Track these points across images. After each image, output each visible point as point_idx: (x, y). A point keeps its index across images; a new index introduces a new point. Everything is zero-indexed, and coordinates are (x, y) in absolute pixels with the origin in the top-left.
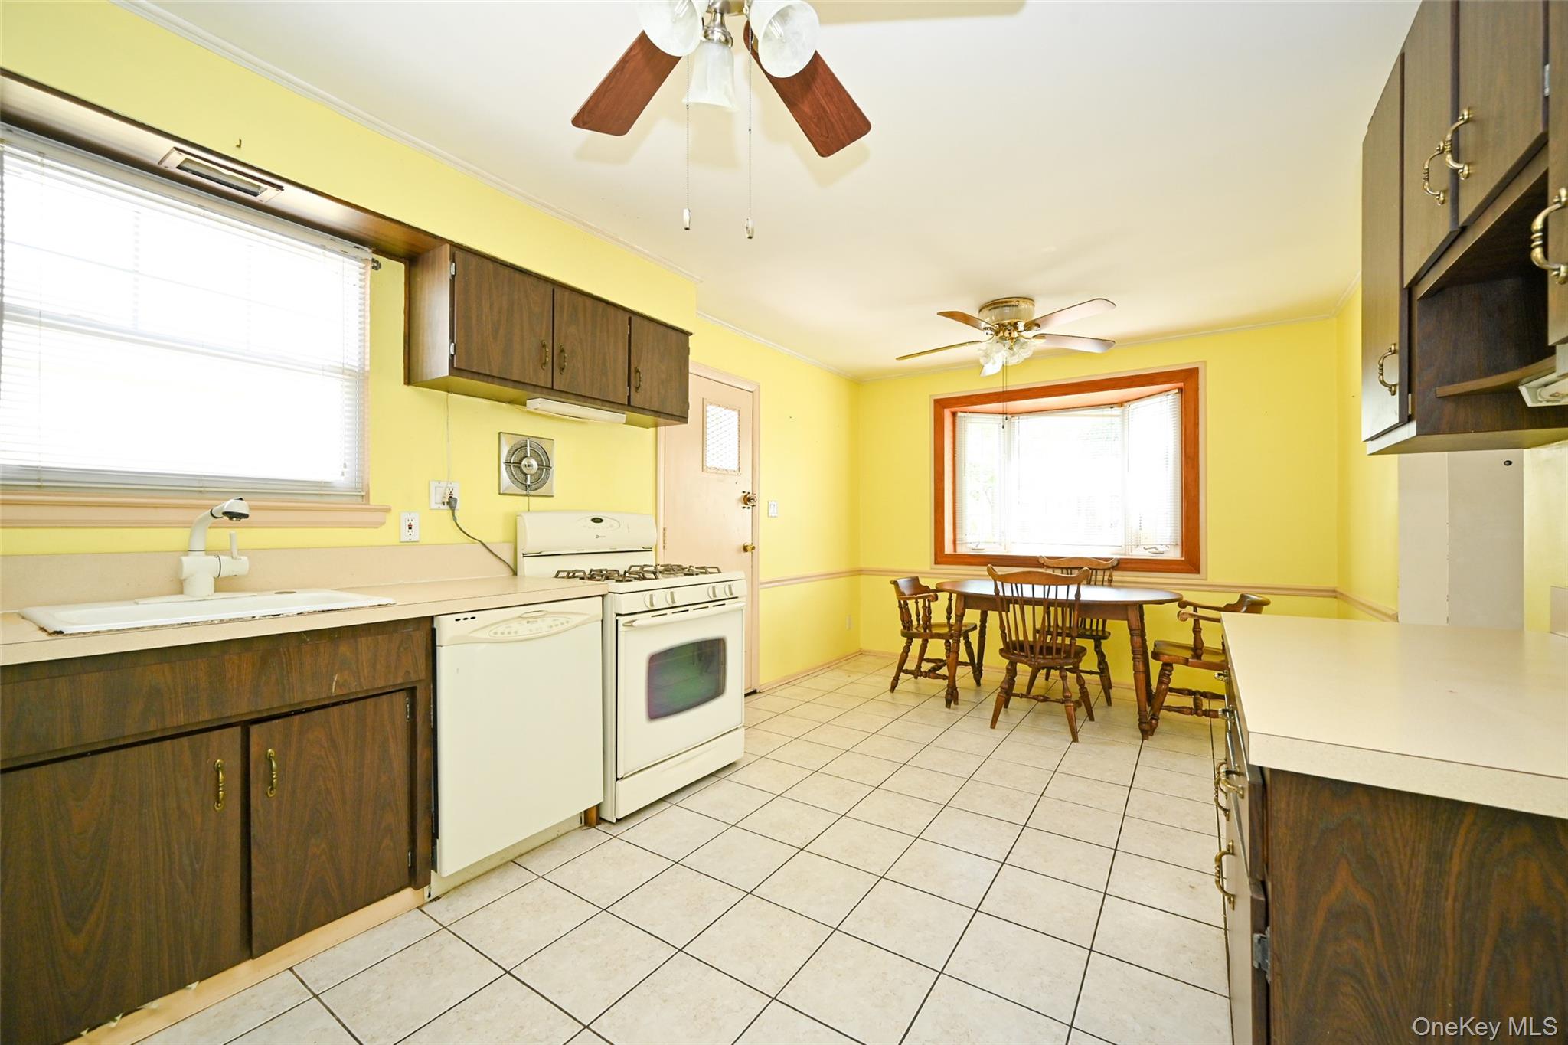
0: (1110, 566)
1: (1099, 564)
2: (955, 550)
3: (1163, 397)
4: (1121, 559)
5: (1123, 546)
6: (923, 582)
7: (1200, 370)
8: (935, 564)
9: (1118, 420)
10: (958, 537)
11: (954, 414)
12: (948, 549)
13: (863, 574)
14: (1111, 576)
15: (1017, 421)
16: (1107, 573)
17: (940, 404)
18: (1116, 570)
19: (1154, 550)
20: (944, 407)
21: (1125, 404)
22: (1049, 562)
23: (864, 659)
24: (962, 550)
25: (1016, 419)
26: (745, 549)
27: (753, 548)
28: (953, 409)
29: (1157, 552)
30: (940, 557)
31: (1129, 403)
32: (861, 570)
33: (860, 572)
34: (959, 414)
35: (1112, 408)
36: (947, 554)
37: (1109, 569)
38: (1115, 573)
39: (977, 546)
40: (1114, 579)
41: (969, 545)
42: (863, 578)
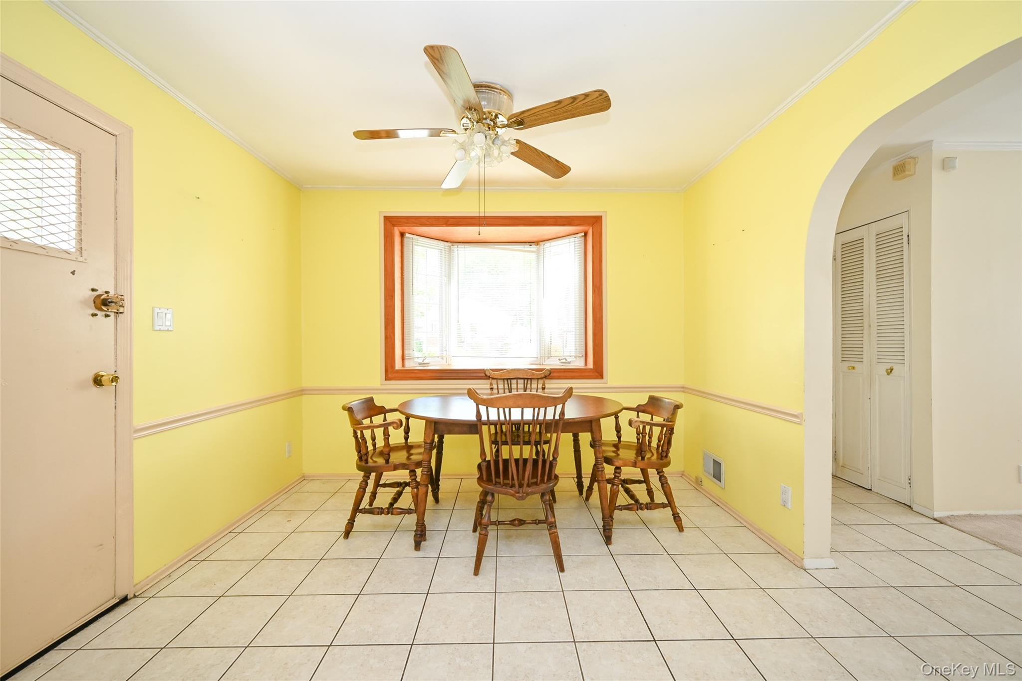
0: (543, 376)
1: (533, 374)
2: (403, 366)
3: (572, 239)
4: (551, 369)
5: (539, 358)
6: (378, 402)
7: (603, 217)
8: (386, 379)
9: (534, 255)
10: (406, 352)
11: (402, 235)
12: (398, 366)
13: (305, 394)
14: (544, 384)
15: (457, 249)
16: (541, 381)
17: (390, 222)
18: (548, 379)
19: (564, 361)
20: (394, 225)
21: (541, 243)
22: (493, 374)
23: (309, 486)
24: (410, 365)
25: (455, 248)
26: (98, 381)
27: (115, 379)
28: (402, 229)
29: (567, 362)
30: (391, 373)
31: (544, 243)
32: (303, 390)
33: (302, 392)
34: (407, 235)
35: (530, 245)
36: (397, 370)
37: (542, 378)
38: (547, 381)
39: (423, 361)
40: (547, 386)
41: (416, 360)
42: (305, 398)
